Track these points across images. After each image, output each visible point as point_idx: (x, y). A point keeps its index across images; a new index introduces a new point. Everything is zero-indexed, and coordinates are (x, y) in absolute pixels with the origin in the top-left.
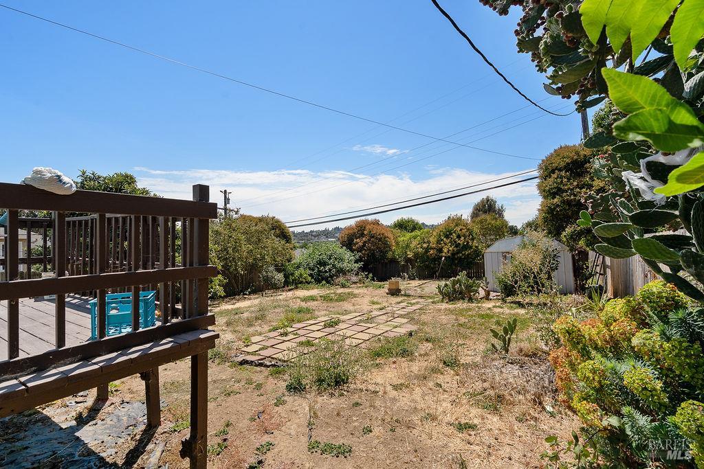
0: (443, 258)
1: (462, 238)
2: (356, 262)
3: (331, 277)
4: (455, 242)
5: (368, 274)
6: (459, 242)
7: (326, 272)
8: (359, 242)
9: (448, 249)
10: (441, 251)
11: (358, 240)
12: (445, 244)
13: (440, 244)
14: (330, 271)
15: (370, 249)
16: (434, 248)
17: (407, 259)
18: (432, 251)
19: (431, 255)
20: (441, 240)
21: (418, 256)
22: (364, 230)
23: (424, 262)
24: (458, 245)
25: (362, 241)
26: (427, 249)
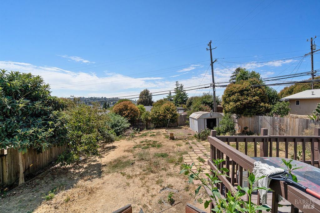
0: (169, 119)
9: (169, 116)
10: (165, 116)
11: (125, 112)
12: (168, 114)
13: (165, 114)
14: (120, 129)
15: (131, 116)
16: (162, 115)
17: (147, 120)
18: (161, 117)
19: (160, 118)
20: (165, 112)
21: (153, 119)
22: (127, 107)
23: (156, 121)
24: (173, 114)
25: (127, 112)
26: (158, 116)
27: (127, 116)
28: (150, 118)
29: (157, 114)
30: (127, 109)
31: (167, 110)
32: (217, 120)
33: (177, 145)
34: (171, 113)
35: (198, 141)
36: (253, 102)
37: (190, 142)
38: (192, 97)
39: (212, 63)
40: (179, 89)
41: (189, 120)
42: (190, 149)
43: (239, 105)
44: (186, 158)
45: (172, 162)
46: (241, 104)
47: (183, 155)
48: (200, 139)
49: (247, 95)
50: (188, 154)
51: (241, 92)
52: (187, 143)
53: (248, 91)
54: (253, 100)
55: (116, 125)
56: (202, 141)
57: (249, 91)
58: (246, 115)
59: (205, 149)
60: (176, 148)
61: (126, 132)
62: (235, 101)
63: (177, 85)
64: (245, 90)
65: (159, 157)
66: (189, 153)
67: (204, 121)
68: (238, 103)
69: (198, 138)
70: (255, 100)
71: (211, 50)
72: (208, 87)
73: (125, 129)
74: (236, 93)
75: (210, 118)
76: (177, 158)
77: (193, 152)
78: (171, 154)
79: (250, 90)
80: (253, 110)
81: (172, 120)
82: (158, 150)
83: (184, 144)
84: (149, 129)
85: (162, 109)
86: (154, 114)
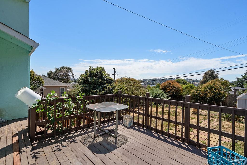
0: (209, 98)
1: (217, 90)
2: (168, 97)
4: (214, 91)
6: (216, 91)
9: (210, 94)
10: (206, 94)
11: (168, 88)
13: (206, 92)
16: (202, 93)
18: (201, 95)
20: (206, 90)
22: (170, 84)
23: (197, 98)
25: (170, 89)
26: (199, 94)
27: (169, 92)
28: (190, 95)
29: (198, 92)
30: (170, 86)
31: (209, 89)
33: (191, 118)
56: (227, 121)
83: (201, 119)
85: (203, 87)
86: (195, 91)
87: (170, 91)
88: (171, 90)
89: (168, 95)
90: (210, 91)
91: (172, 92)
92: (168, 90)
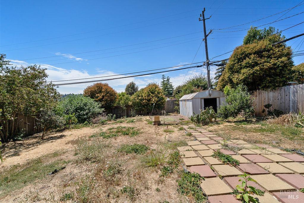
0: (154, 104)
3: (89, 118)
5: (113, 115)
7: (84, 115)
8: (100, 96)
9: (154, 100)
10: (149, 100)
11: (99, 95)
12: (153, 97)
13: (149, 97)
14: (87, 114)
15: (106, 100)
16: (146, 99)
17: (127, 106)
18: (144, 101)
19: (144, 103)
20: (150, 95)
21: (135, 104)
22: (102, 88)
23: (139, 107)
24: (158, 97)
25: (101, 96)
26: (141, 100)
27: (101, 100)
28: (130, 103)
29: (140, 98)
30: (101, 92)
31: (152, 93)
32: (218, 99)
33: (165, 131)
34: (156, 96)
35: (198, 126)
36: (278, 66)
37: (185, 127)
38: (180, 86)
39: (206, 36)
40: (165, 82)
41: (178, 105)
42: (188, 137)
43: (257, 71)
44: (188, 154)
45: (154, 165)
46: (261, 69)
47: (179, 148)
48: (199, 123)
49: (269, 57)
50: (187, 145)
51: (259, 53)
52: (181, 129)
53: (268, 51)
54: (279, 63)
55: (82, 109)
56: (203, 125)
57: (271, 51)
58: (266, 88)
59: (215, 136)
60: (163, 137)
61: (96, 119)
62: (252, 66)
63: (163, 78)
64: (265, 50)
65: (127, 153)
66: (190, 143)
67: (201, 102)
68: (257, 68)
69: (196, 122)
70: (282, 62)
71: (204, 20)
72: (201, 66)
73: (95, 115)
74: (250, 54)
75: (209, 97)
76: (167, 154)
77: (197, 142)
78: (154, 147)
79: (272, 49)
80: (278, 79)
81: (158, 105)
82: (132, 139)
83: (177, 130)
84: (130, 116)
85: (145, 91)
86: (136, 97)
87: (102, 98)
88: (103, 96)
89: (100, 105)
90: (154, 95)
91: (105, 101)
92: (99, 97)
